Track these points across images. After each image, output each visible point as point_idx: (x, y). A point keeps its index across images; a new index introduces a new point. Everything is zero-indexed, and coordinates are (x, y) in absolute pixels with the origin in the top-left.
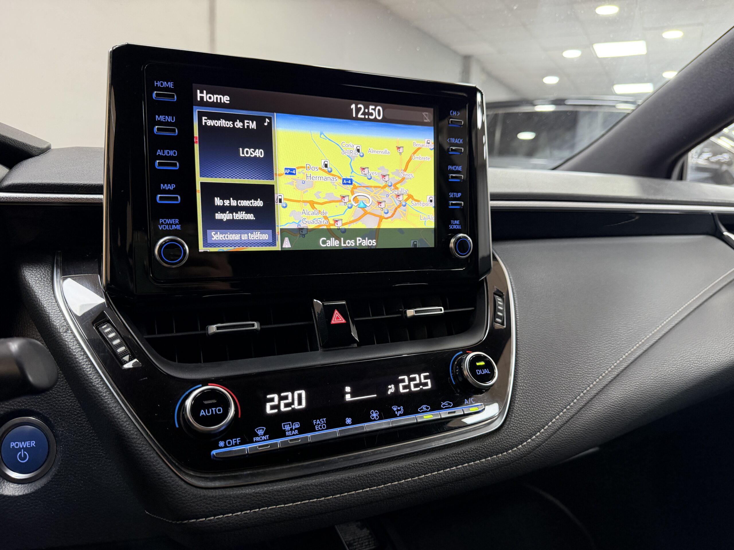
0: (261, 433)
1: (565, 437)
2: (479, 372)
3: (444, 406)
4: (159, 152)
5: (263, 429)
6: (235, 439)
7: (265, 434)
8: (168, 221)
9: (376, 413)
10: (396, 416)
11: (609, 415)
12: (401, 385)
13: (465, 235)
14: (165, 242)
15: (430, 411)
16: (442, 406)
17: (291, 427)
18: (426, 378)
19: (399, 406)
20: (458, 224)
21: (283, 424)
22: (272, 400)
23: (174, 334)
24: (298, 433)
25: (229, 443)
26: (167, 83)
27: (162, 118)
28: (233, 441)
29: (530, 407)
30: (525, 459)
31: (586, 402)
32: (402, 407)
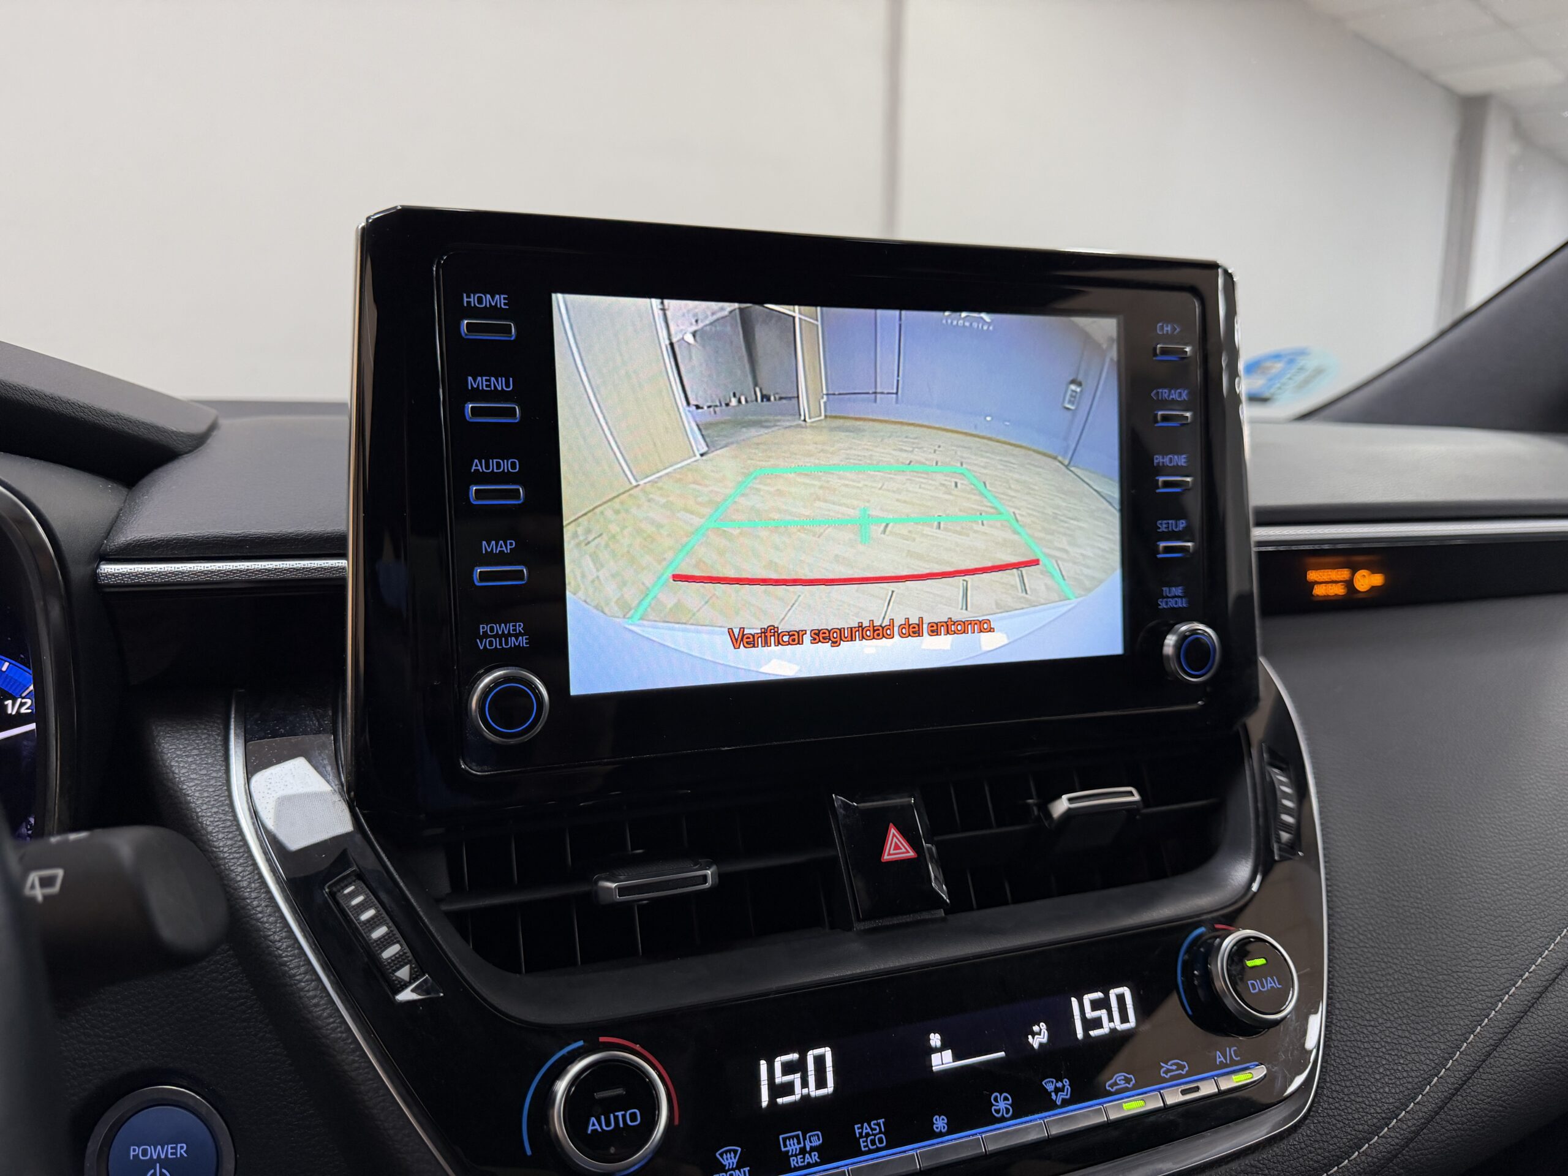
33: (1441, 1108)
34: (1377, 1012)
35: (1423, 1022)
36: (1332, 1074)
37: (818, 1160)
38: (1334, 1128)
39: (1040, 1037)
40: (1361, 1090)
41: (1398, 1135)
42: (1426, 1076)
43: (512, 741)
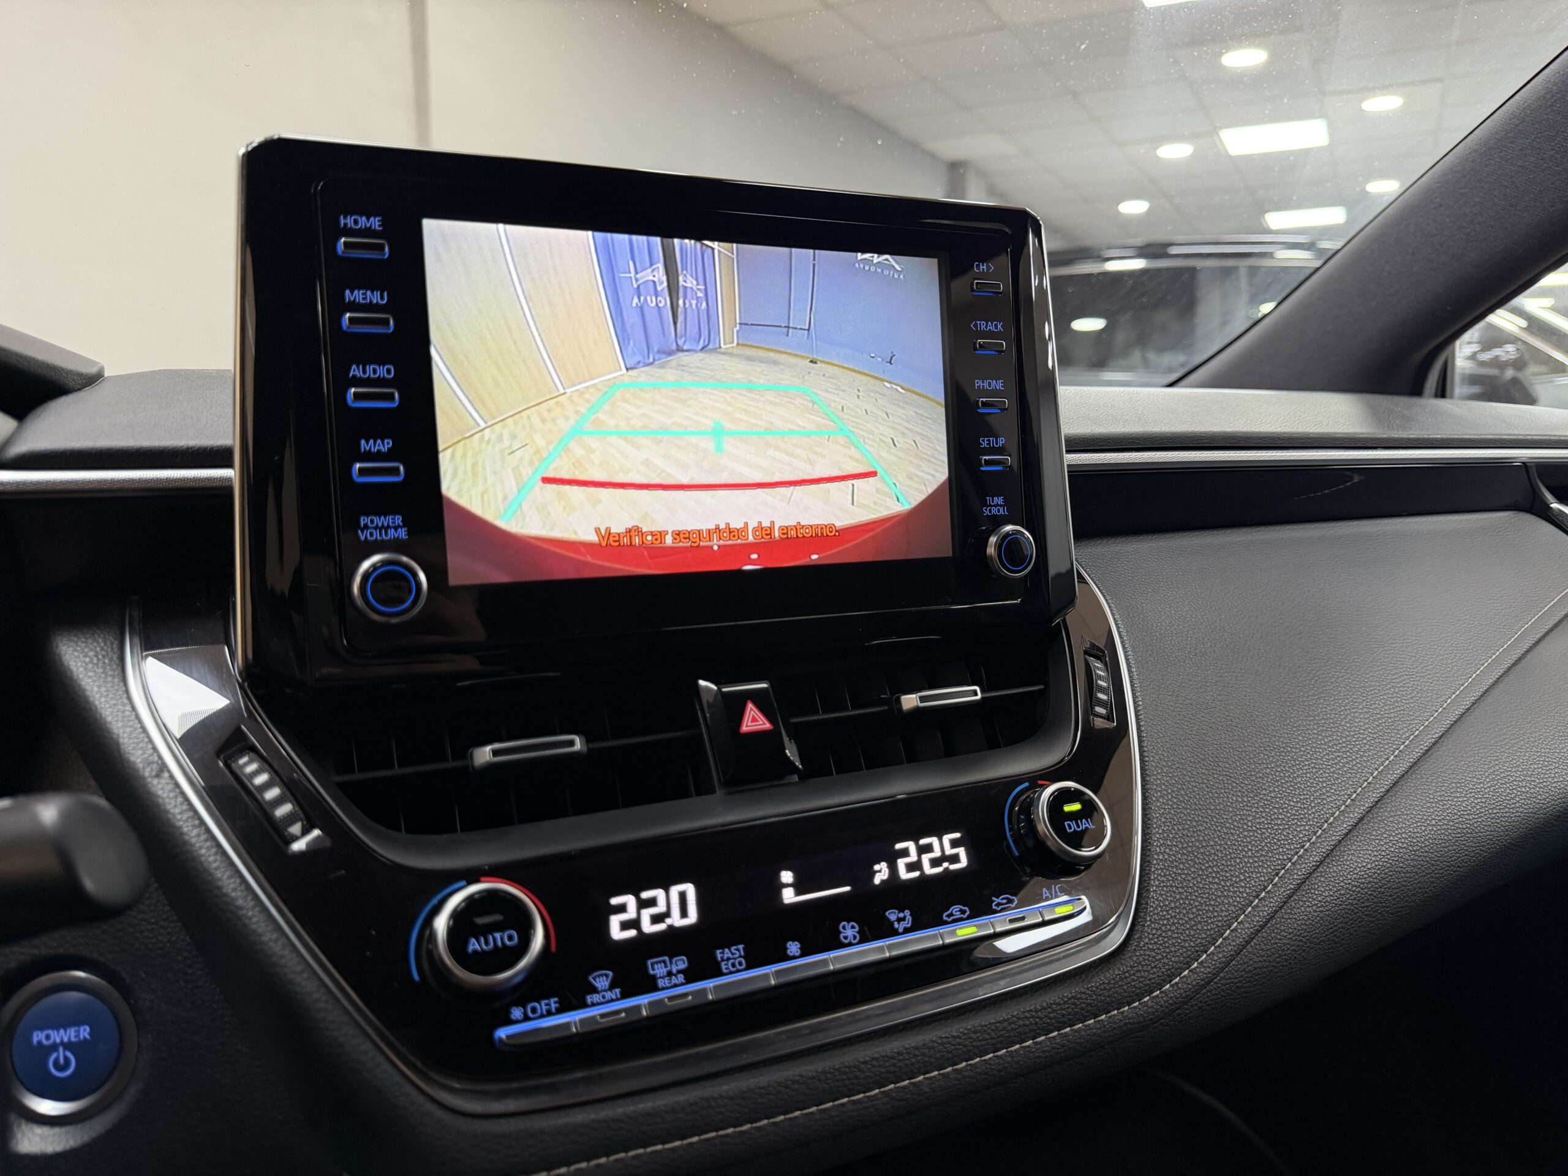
0: (603, 984)
1: (1260, 961)
2: (1071, 827)
3: (998, 904)
4: (355, 371)
5: (607, 976)
6: (547, 1001)
7: (612, 987)
8: (380, 521)
9: (853, 927)
10: (895, 933)
11: (1348, 907)
12: (901, 863)
13: (1018, 528)
14: (374, 567)
15: (969, 918)
16: (995, 905)
17: (669, 969)
18: (954, 844)
19: (901, 910)
20: (1001, 505)
21: (649, 962)
22: (622, 908)
23: (397, 771)
24: (684, 981)
25: (534, 1010)
26: (368, 219)
27: (358, 296)
28: (542, 1006)
29: (1182, 899)
30: (1179, 1015)
31: (1299, 881)
32: (907, 913)
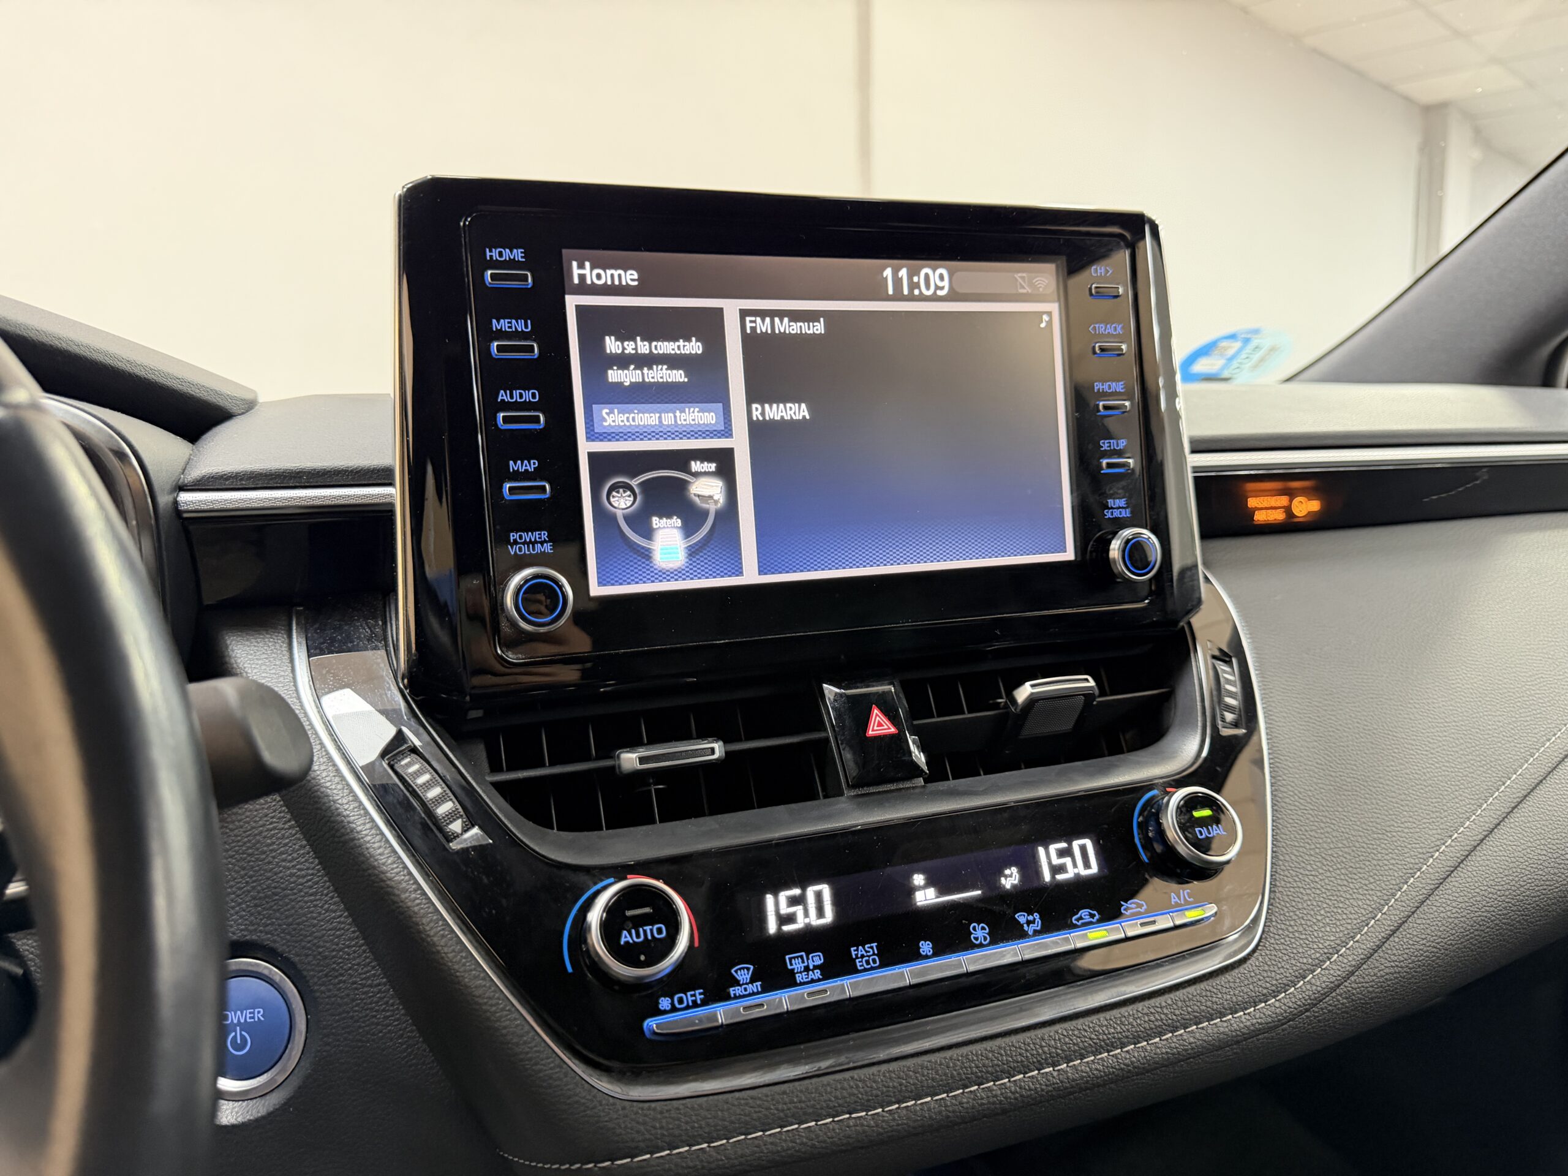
33: (1379, 947)
34: (1318, 864)
35: (1360, 873)
36: (1277, 915)
37: (821, 977)
38: (1281, 960)
39: (1011, 879)
40: (1305, 930)
41: (1340, 968)
42: (1364, 919)
43: (542, 630)
